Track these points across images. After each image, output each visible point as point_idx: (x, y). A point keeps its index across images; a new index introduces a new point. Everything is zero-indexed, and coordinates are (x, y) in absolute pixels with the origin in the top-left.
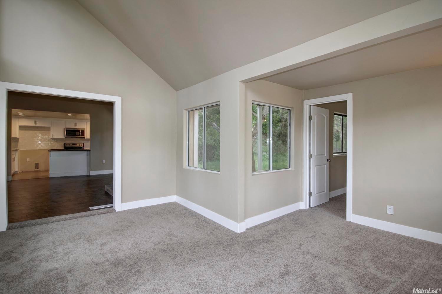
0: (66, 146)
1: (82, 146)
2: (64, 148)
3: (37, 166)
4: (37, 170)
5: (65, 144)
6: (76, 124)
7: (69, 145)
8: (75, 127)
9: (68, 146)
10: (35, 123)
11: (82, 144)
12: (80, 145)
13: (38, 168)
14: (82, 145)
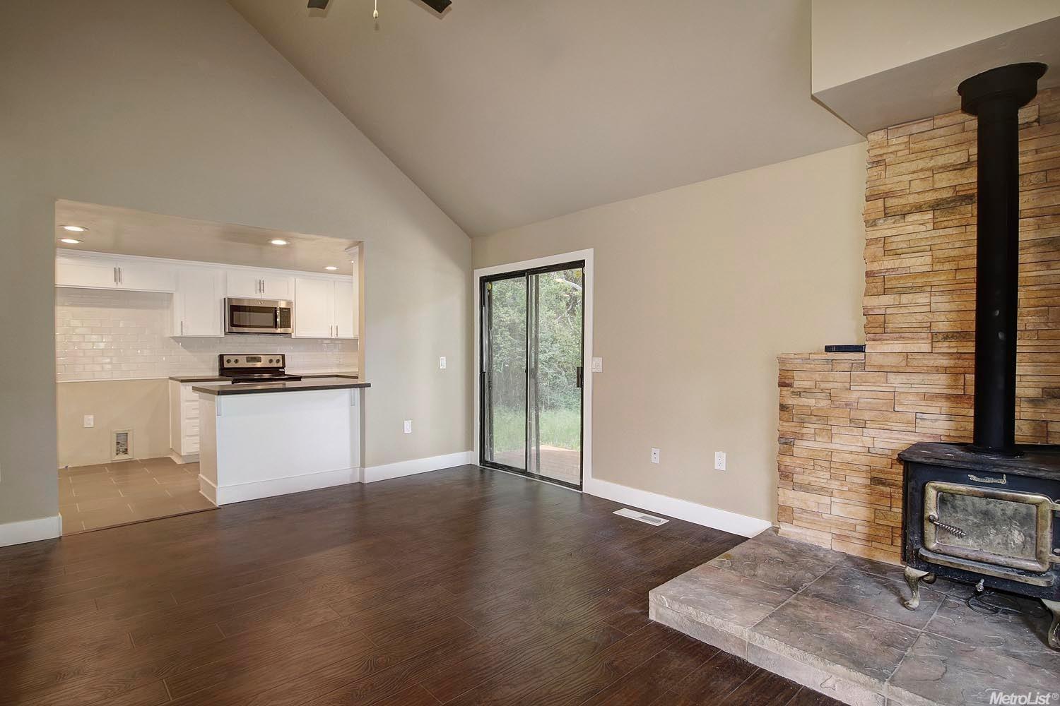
0: (226, 365)
1: (280, 365)
2: (216, 374)
3: (122, 443)
4: (122, 457)
5: (221, 357)
6: (261, 286)
7: (236, 361)
8: (258, 296)
9: (232, 365)
10: (117, 278)
11: (280, 358)
12: (271, 361)
13: (126, 452)
14: (278, 361)
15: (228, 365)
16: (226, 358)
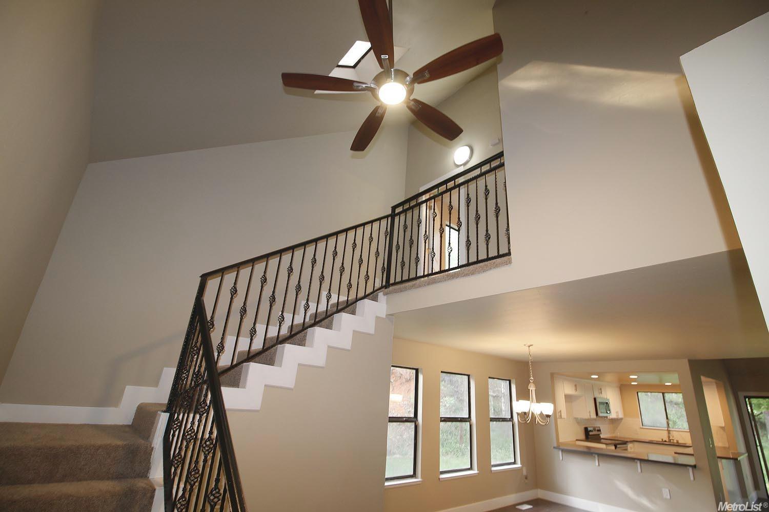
5: (586, 429)
15: (591, 433)
16: (589, 429)
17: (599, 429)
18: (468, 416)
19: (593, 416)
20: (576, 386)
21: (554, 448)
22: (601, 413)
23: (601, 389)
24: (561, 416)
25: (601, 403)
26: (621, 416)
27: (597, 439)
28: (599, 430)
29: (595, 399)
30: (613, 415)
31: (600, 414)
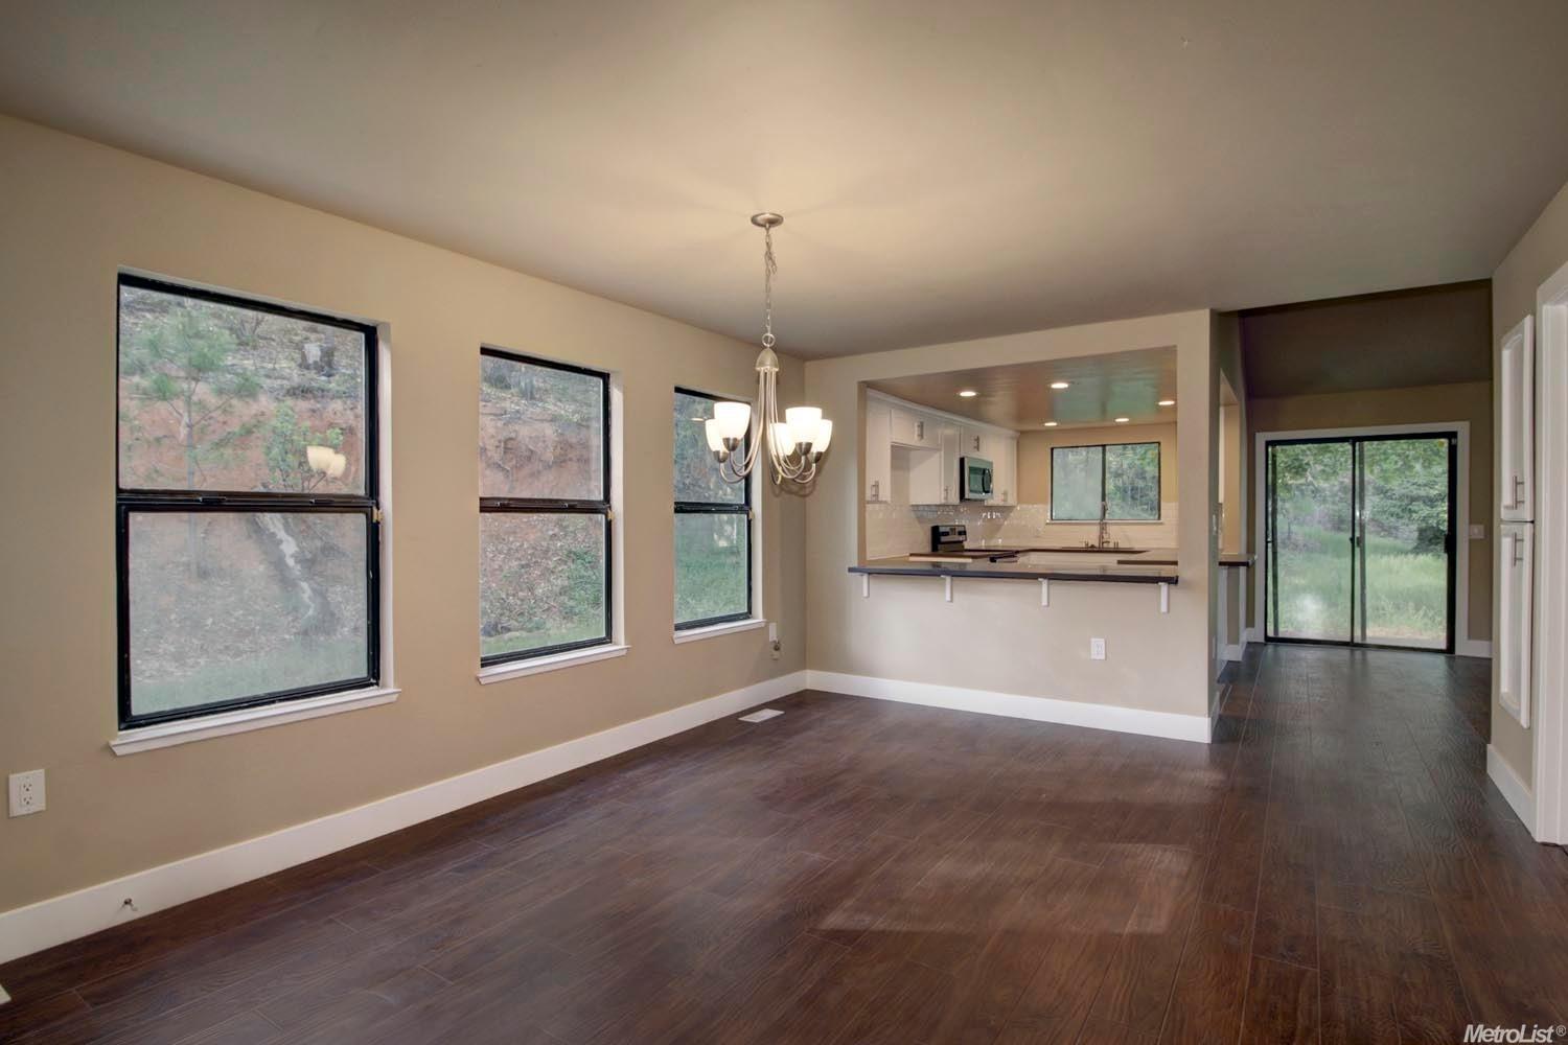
5: (935, 530)
6: (976, 443)
15: (943, 539)
16: (942, 530)
17: (962, 529)
18: (602, 498)
19: (955, 498)
20: (921, 426)
21: (851, 570)
22: (971, 491)
23: (978, 440)
24: (876, 495)
25: (972, 470)
26: (1011, 501)
27: (957, 549)
28: (964, 533)
29: (962, 461)
30: (995, 499)
31: (968, 495)
